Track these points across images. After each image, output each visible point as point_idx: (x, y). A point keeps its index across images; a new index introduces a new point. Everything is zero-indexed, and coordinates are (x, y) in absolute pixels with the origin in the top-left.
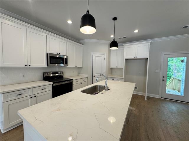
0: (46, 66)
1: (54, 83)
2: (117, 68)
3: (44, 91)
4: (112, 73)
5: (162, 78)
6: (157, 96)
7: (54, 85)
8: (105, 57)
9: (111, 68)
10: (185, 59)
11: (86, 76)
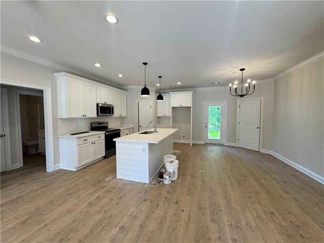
0: (96, 116)
1: (106, 132)
2: (165, 117)
3: (99, 138)
4: (159, 123)
5: (204, 125)
6: (202, 142)
7: (107, 134)
8: (152, 105)
9: (159, 117)
10: (220, 107)
11: (132, 126)
